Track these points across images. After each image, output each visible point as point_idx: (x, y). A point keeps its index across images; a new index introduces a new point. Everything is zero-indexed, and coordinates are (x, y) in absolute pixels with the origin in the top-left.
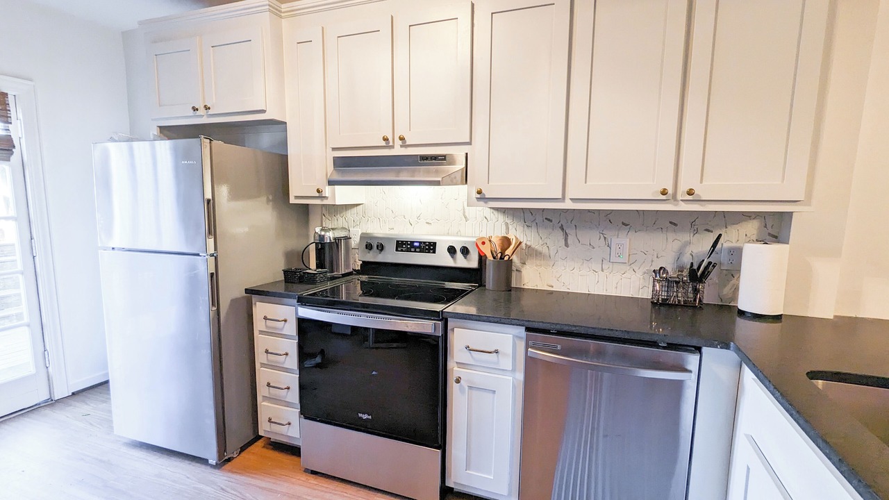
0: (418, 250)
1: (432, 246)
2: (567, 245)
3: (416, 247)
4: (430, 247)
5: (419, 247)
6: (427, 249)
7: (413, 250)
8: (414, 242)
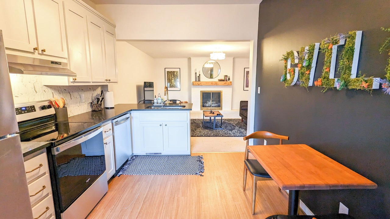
0: (26, 112)
1: (33, 108)
2: (71, 99)
3: (24, 110)
4: (31, 109)
5: (26, 110)
6: (31, 110)
7: (23, 112)
8: (22, 108)
